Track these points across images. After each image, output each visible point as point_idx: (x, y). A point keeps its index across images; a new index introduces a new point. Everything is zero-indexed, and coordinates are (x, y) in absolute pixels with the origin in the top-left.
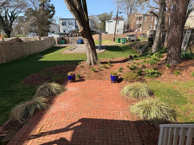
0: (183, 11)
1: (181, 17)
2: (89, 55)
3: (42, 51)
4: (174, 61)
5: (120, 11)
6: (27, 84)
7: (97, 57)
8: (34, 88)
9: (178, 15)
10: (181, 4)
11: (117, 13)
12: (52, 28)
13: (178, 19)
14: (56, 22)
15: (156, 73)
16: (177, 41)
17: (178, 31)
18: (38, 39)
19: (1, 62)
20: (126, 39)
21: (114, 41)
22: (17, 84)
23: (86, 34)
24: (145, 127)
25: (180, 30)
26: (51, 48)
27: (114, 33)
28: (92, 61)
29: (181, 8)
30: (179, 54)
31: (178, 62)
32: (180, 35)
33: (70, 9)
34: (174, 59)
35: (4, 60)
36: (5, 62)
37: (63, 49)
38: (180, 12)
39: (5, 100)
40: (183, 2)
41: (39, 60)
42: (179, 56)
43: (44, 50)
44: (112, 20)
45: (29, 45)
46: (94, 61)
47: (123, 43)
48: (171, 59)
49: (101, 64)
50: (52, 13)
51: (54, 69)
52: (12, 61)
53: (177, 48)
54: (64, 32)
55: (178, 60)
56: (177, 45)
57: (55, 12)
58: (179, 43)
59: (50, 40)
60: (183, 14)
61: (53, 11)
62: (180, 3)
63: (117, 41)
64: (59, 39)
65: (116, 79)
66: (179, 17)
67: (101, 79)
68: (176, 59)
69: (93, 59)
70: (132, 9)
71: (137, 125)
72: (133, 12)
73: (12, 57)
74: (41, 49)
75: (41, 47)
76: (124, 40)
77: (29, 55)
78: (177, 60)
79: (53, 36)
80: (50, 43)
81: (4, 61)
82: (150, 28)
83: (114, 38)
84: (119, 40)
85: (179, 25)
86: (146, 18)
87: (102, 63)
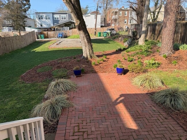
2: (85, 49)
3: (24, 46)
4: (169, 52)
5: (99, 5)
6: (27, 82)
7: (93, 51)
8: (37, 85)
11: (97, 7)
12: (28, 22)
14: (31, 16)
18: (18, 34)
20: (108, 33)
21: (95, 35)
22: (14, 83)
23: (82, 27)
24: (177, 115)
25: (173, 23)
26: (33, 43)
27: (94, 27)
31: (172, 52)
32: (174, 27)
33: (65, 1)
34: (168, 50)
37: (47, 44)
39: (10, 101)
43: (26, 46)
44: (89, 15)
45: (11, 40)
46: (90, 55)
48: (166, 50)
49: (97, 58)
50: (27, 6)
51: (50, 64)
54: (42, 26)
57: (30, 6)
58: (173, 35)
59: (31, 35)
61: (28, 5)
63: (98, 35)
64: (38, 33)
65: (123, 71)
67: (105, 72)
69: (90, 53)
70: (108, 4)
71: (168, 113)
72: (108, 6)
74: (24, 44)
75: (23, 42)
76: (106, 33)
78: (171, 50)
79: (34, 31)
80: (32, 37)
82: (125, 22)
83: (95, 32)
84: (100, 33)
85: (173, 19)
86: (121, 13)
87: (98, 56)
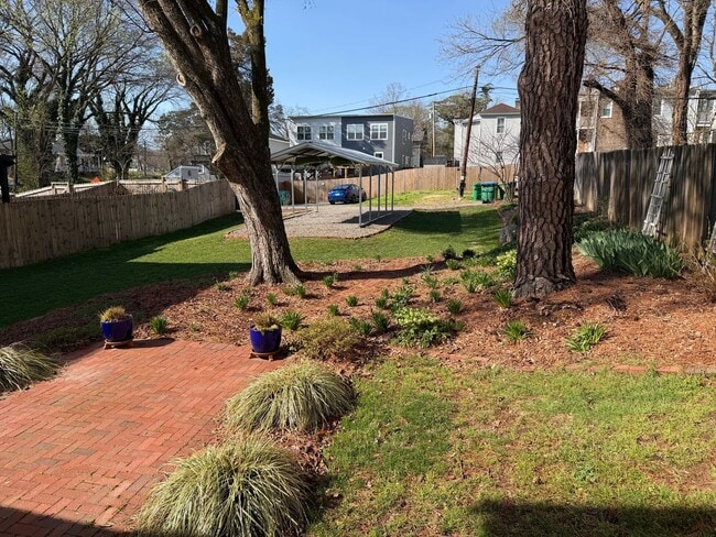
0: (556, 73)
1: (551, 98)
2: (257, 245)
4: (537, 279)
9: (539, 92)
10: (546, 48)
13: (543, 106)
15: (435, 328)
16: (544, 197)
17: (546, 155)
19: (5, 264)
23: (238, 169)
25: (553, 154)
28: (266, 269)
29: (549, 64)
30: (560, 253)
31: (554, 283)
32: (557, 171)
34: (537, 272)
35: (16, 255)
36: (19, 263)
38: (548, 79)
40: (552, 39)
41: (135, 260)
42: (559, 261)
46: (273, 270)
47: (484, 202)
48: (528, 272)
52: (49, 259)
53: (545, 227)
55: (555, 277)
56: (547, 212)
58: (555, 207)
60: (558, 89)
62: (544, 42)
63: (473, 194)
66: (543, 101)
68: (544, 273)
69: (271, 262)
73: (51, 246)
77: (122, 242)
78: (549, 274)
80: (218, 200)
81: (17, 261)
85: (549, 134)
